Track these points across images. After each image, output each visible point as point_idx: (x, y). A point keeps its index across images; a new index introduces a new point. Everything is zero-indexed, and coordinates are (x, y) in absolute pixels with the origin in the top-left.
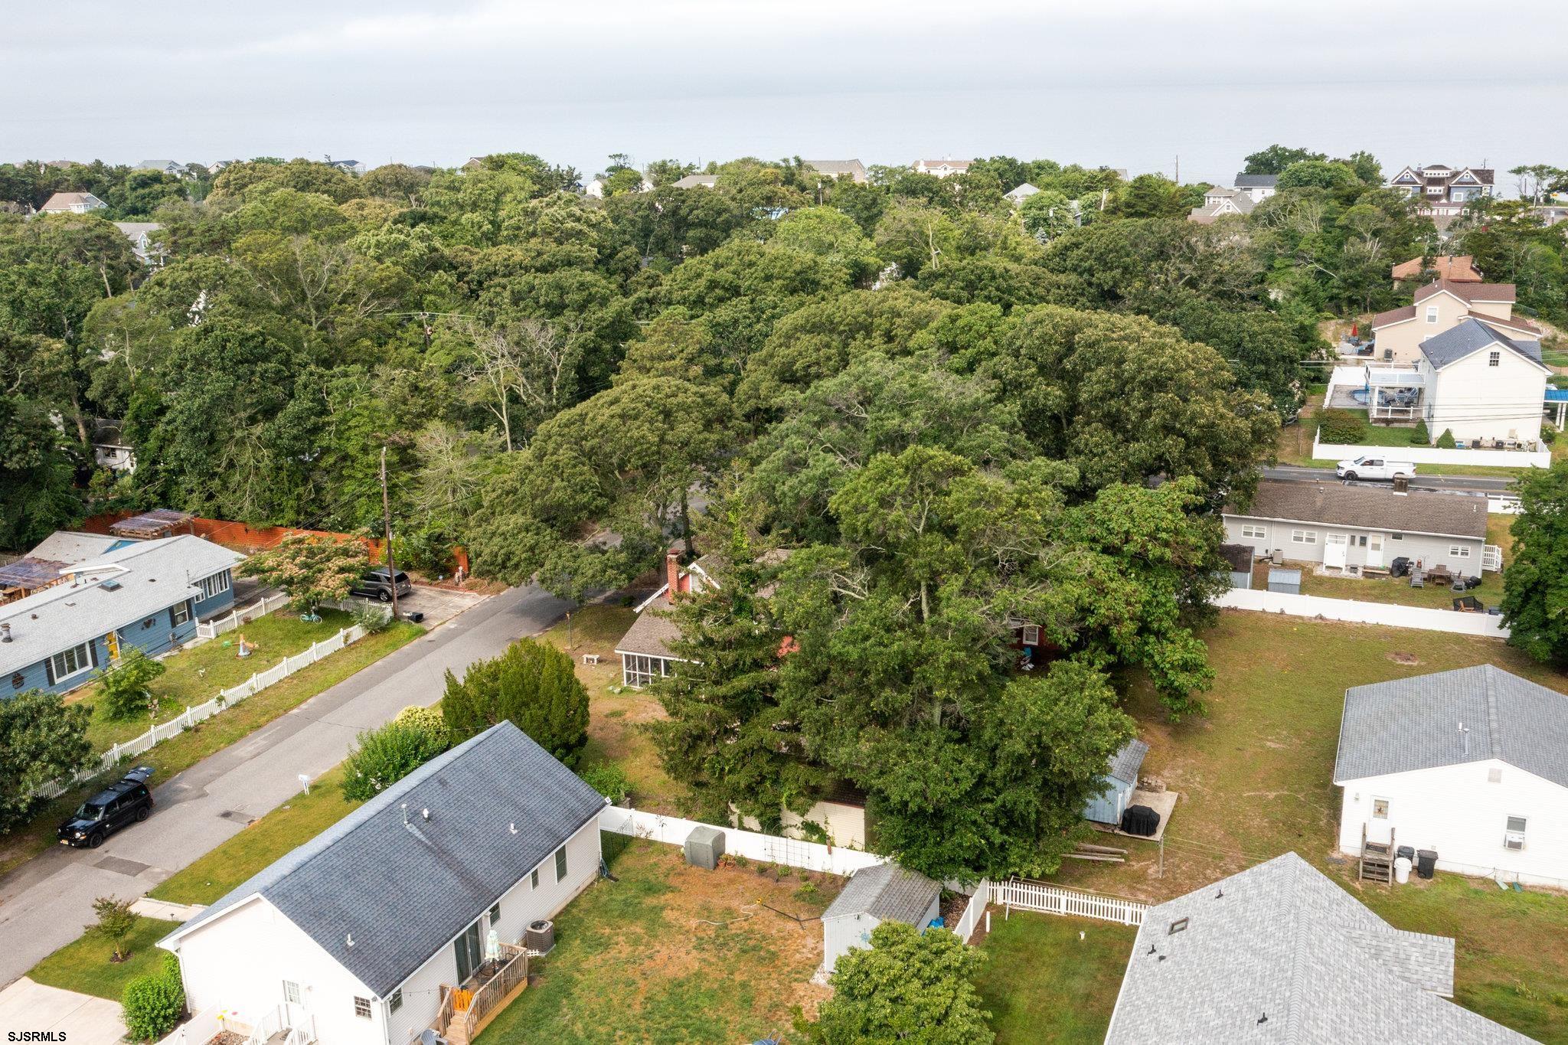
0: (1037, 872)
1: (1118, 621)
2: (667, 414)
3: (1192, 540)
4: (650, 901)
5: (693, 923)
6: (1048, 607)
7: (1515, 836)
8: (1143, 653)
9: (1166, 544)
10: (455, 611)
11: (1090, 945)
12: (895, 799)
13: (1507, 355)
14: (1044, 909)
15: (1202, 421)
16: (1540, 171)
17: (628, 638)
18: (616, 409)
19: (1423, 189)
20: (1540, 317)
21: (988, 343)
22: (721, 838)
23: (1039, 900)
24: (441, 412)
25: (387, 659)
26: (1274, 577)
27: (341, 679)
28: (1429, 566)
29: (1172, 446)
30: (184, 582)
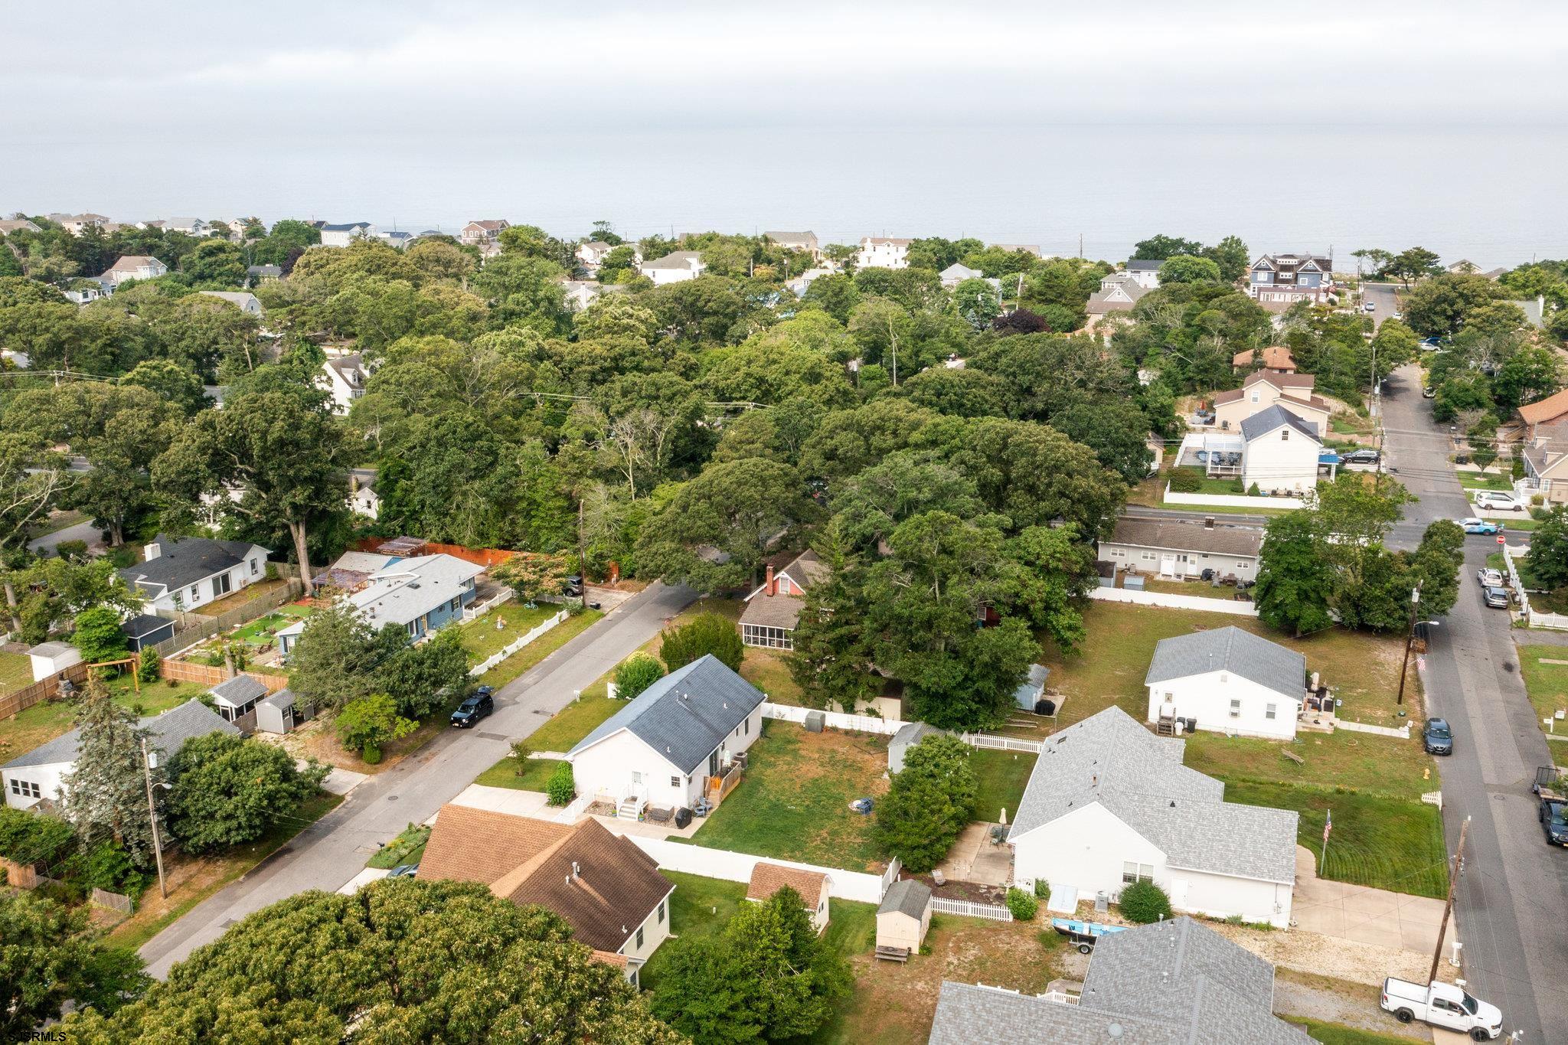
0: (992, 727)
1: (1033, 602)
3: (1074, 558)
4: (790, 747)
5: (817, 756)
6: (1000, 591)
7: (1235, 710)
8: (1047, 621)
9: (1059, 560)
10: (617, 602)
11: (1019, 762)
12: (924, 686)
13: (1294, 433)
14: (996, 747)
15: (1081, 489)
16: (1376, 254)
17: (745, 615)
19: (1276, 275)
20: (1335, 395)
22: (823, 717)
23: (996, 743)
25: (587, 631)
26: (1128, 580)
28: (1224, 574)
29: (1064, 504)
30: (456, 583)
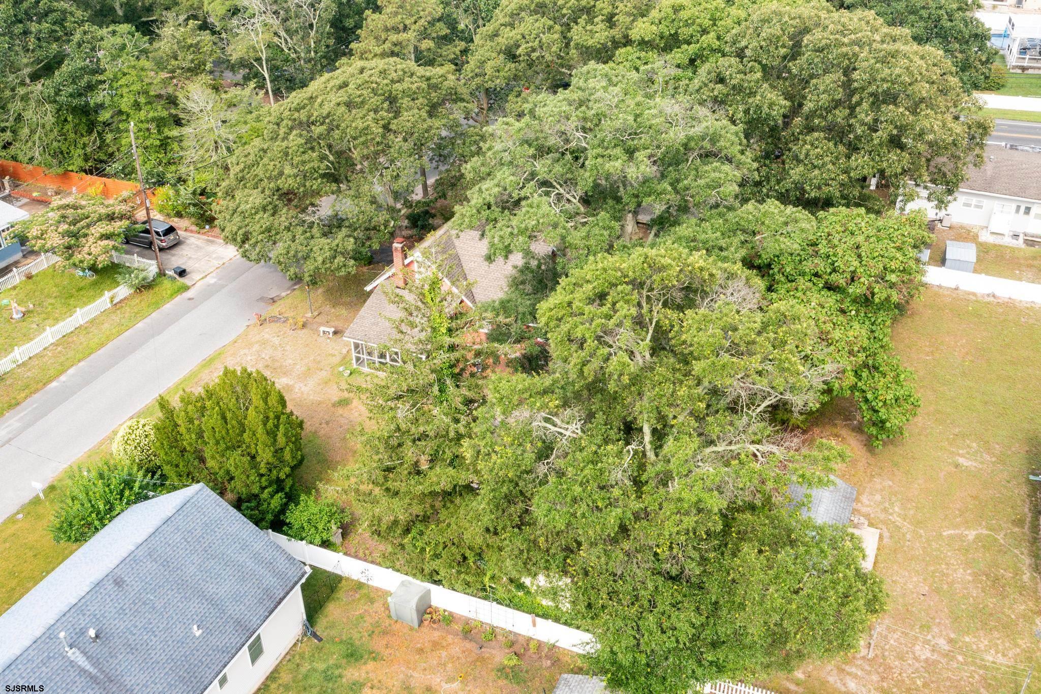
2: (392, 100)
4: (351, 674)
10: (216, 263)
15: (931, 137)
18: (342, 96)
21: (710, 39)
22: (428, 594)
24: (209, 66)
25: (147, 320)
26: (951, 253)
27: (102, 345)
